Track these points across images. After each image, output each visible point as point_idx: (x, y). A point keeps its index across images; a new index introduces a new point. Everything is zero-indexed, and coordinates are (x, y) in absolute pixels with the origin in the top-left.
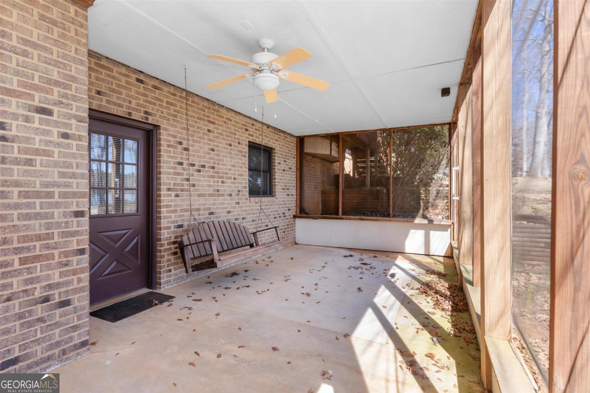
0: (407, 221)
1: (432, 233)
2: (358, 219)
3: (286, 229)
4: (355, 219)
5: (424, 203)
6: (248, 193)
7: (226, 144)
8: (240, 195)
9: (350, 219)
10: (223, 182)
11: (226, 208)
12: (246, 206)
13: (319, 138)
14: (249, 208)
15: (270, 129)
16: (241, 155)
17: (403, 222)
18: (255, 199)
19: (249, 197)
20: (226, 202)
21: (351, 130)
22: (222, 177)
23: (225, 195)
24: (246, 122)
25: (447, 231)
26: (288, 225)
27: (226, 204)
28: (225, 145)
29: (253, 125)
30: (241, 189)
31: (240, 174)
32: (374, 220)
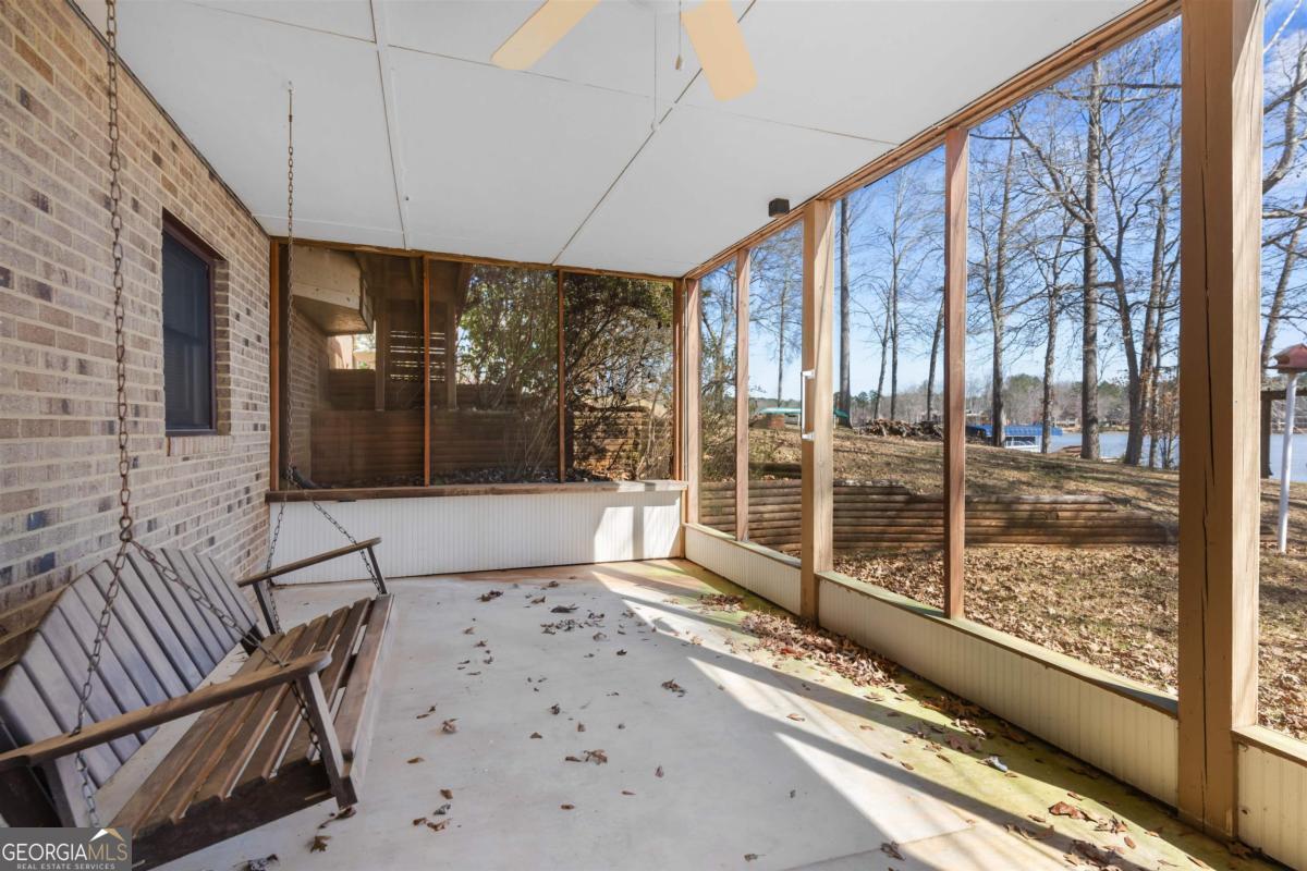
0: (604, 489)
1: (647, 510)
2: (486, 493)
3: (252, 541)
4: (477, 493)
5: (579, 445)
6: (162, 421)
7: (92, 192)
8: (140, 427)
9: (465, 494)
10: (83, 367)
11: (94, 488)
12: (158, 474)
13: (327, 256)
14: (165, 480)
15: (216, 187)
16: (144, 259)
17: (596, 491)
18: (184, 442)
19: (168, 435)
20: (93, 459)
21: (461, 252)
22: (80, 346)
23: (95, 429)
24: (156, 128)
25: (673, 504)
26: (255, 528)
27: (93, 470)
28: (87, 197)
29: (174, 146)
30: (144, 403)
31: (141, 339)
32: (528, 492)
